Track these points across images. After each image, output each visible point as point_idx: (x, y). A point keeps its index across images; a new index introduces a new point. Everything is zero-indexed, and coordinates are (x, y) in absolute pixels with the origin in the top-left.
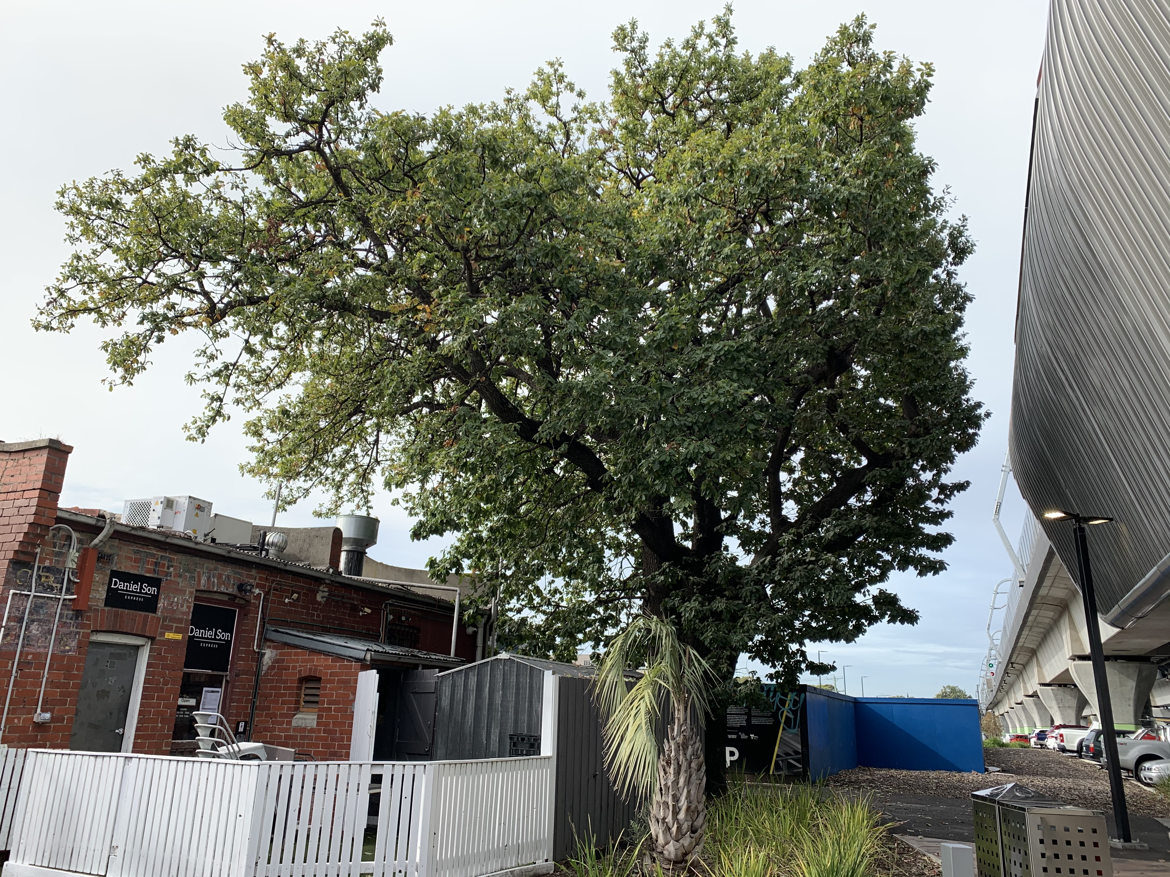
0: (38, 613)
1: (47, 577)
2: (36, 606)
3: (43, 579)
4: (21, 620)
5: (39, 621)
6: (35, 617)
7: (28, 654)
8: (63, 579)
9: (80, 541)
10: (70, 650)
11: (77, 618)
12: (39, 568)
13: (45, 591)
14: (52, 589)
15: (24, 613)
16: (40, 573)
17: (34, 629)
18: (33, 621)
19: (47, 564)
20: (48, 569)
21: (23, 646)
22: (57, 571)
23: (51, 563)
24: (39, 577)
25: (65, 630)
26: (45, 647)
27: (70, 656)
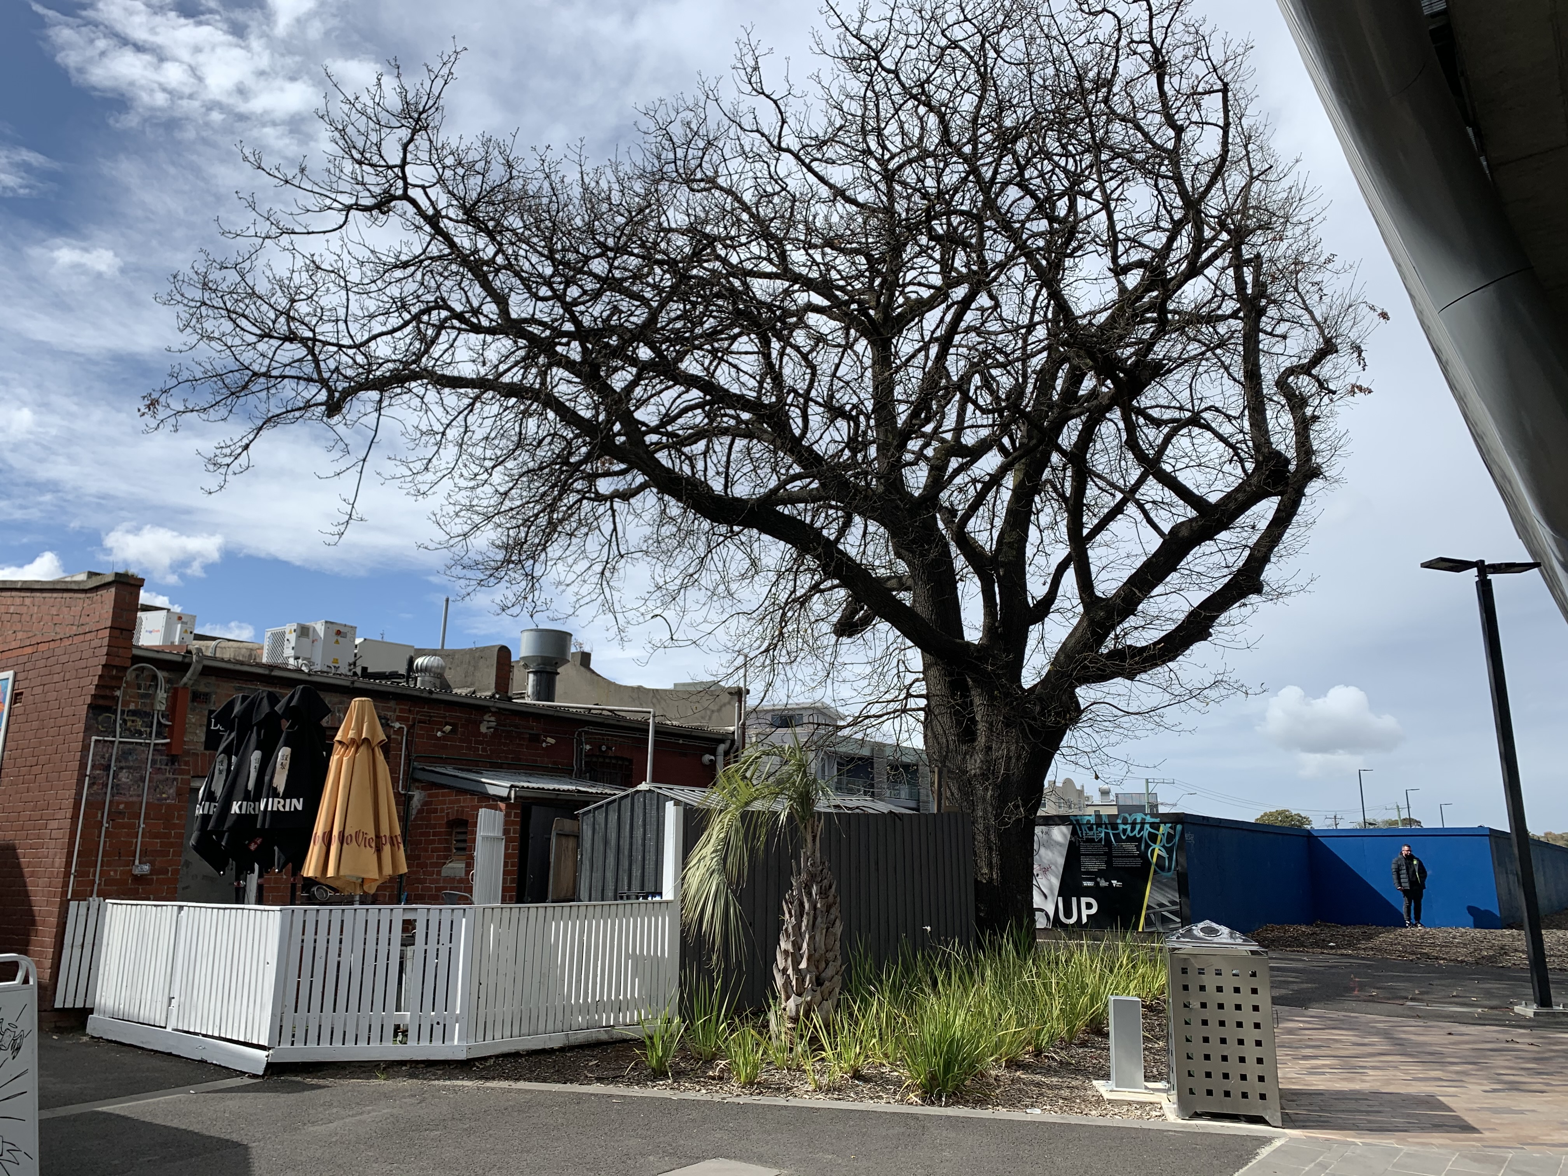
0: (126, 760)
1: (133, 721)
2: (124, 753)
3: (129, 724)
4: (107, 768)
5: (128, 768)
6: (123, 764)
7: (119, 803)
8: (152, 723)
9: (168, 681)
10: (168, 798)
11: (173, 764)
12: (123, 712)
13: (133, 737)
14: (140, 733)
15: (110, 760)
16: (125, 716)
17: (124, 777)
18: (122, 768)
19: (132, 707)
20: (134, 713)
21: (113, 795)
22: (145, 715)
23: (136, 706)
24: (125, 721)
25: (160, 777)
26: (139, 796)
27: (169, 805)
